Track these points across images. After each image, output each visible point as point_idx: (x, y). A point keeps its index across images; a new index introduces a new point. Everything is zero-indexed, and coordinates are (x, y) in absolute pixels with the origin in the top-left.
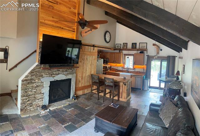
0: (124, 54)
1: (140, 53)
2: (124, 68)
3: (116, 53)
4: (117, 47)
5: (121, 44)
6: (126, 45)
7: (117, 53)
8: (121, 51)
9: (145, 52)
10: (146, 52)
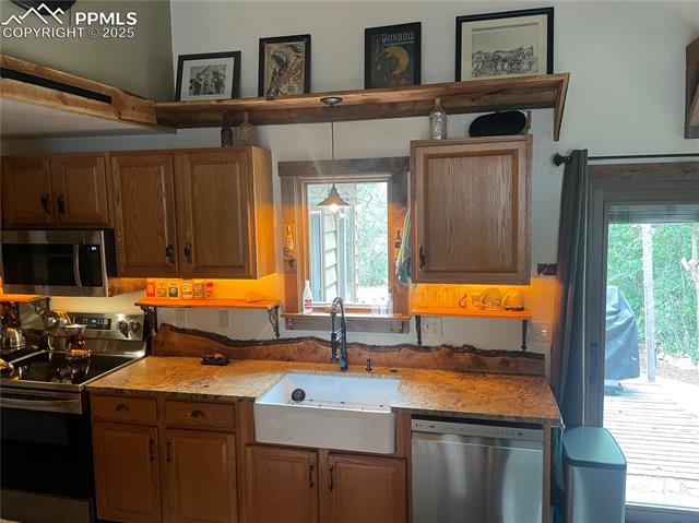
0: (282, 166)
1: (476, 129)
2: (295, 321)
3: (190, 152)
4: (196, 87)
5: (236, 56)
6: (294, 60)
7: (198, 155)
8: (242, 133)
9: (540, 119)
10: (549, 112)
